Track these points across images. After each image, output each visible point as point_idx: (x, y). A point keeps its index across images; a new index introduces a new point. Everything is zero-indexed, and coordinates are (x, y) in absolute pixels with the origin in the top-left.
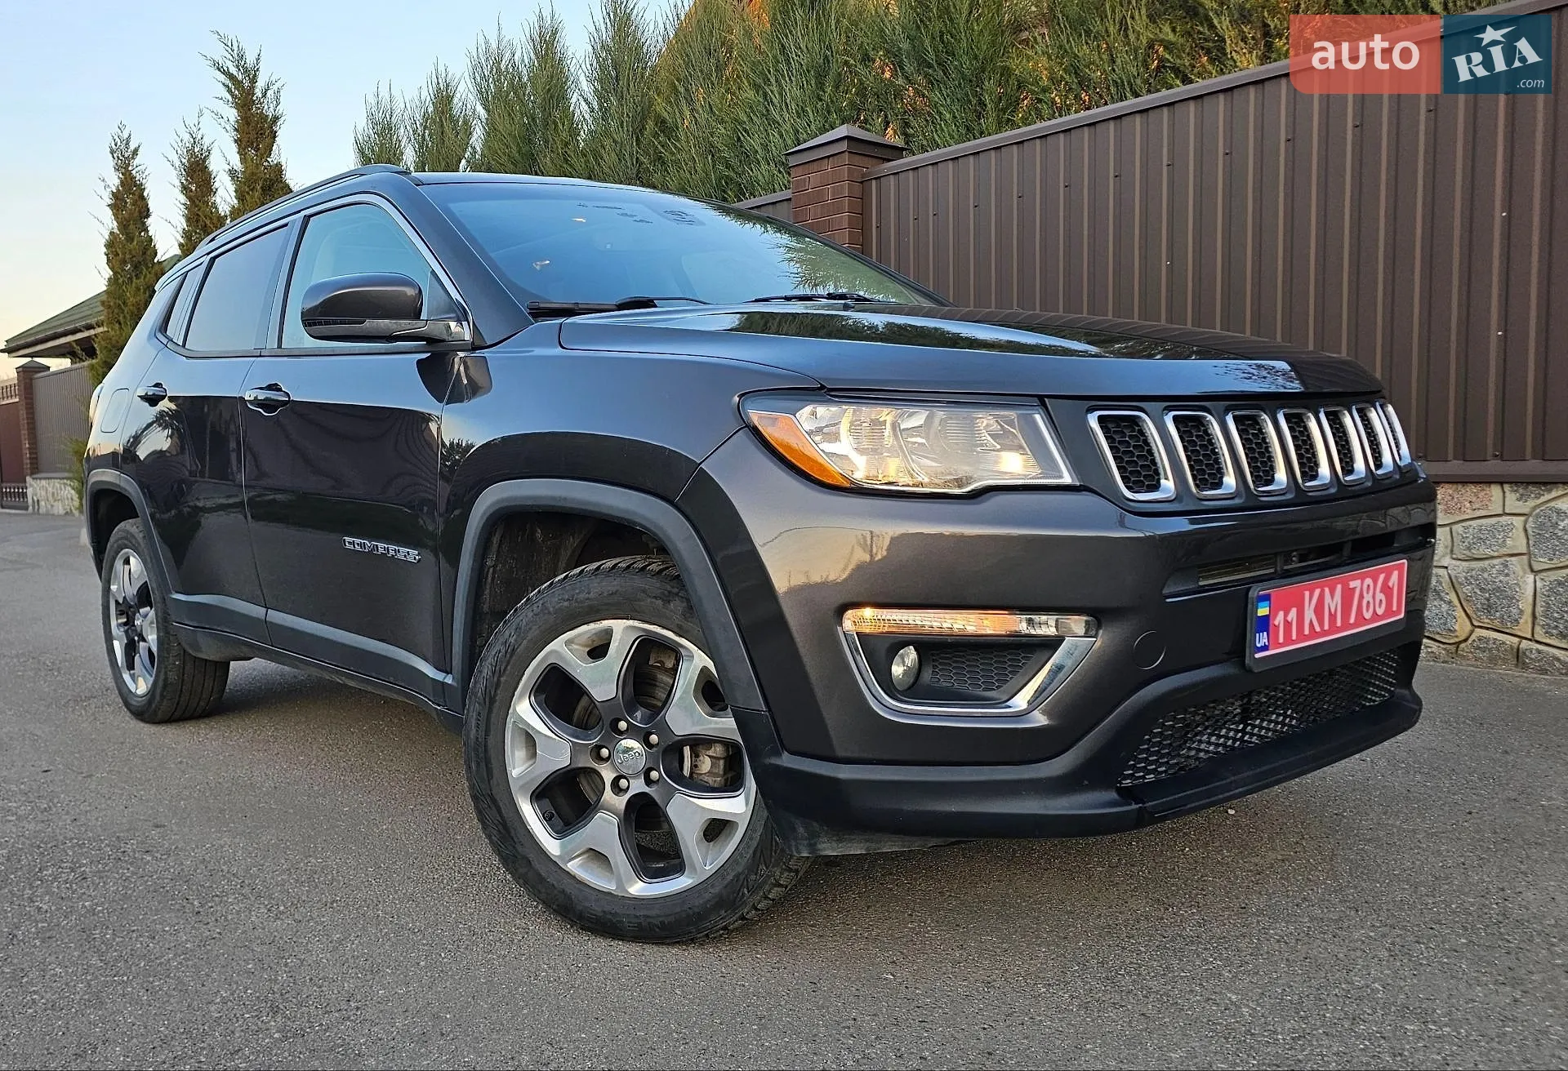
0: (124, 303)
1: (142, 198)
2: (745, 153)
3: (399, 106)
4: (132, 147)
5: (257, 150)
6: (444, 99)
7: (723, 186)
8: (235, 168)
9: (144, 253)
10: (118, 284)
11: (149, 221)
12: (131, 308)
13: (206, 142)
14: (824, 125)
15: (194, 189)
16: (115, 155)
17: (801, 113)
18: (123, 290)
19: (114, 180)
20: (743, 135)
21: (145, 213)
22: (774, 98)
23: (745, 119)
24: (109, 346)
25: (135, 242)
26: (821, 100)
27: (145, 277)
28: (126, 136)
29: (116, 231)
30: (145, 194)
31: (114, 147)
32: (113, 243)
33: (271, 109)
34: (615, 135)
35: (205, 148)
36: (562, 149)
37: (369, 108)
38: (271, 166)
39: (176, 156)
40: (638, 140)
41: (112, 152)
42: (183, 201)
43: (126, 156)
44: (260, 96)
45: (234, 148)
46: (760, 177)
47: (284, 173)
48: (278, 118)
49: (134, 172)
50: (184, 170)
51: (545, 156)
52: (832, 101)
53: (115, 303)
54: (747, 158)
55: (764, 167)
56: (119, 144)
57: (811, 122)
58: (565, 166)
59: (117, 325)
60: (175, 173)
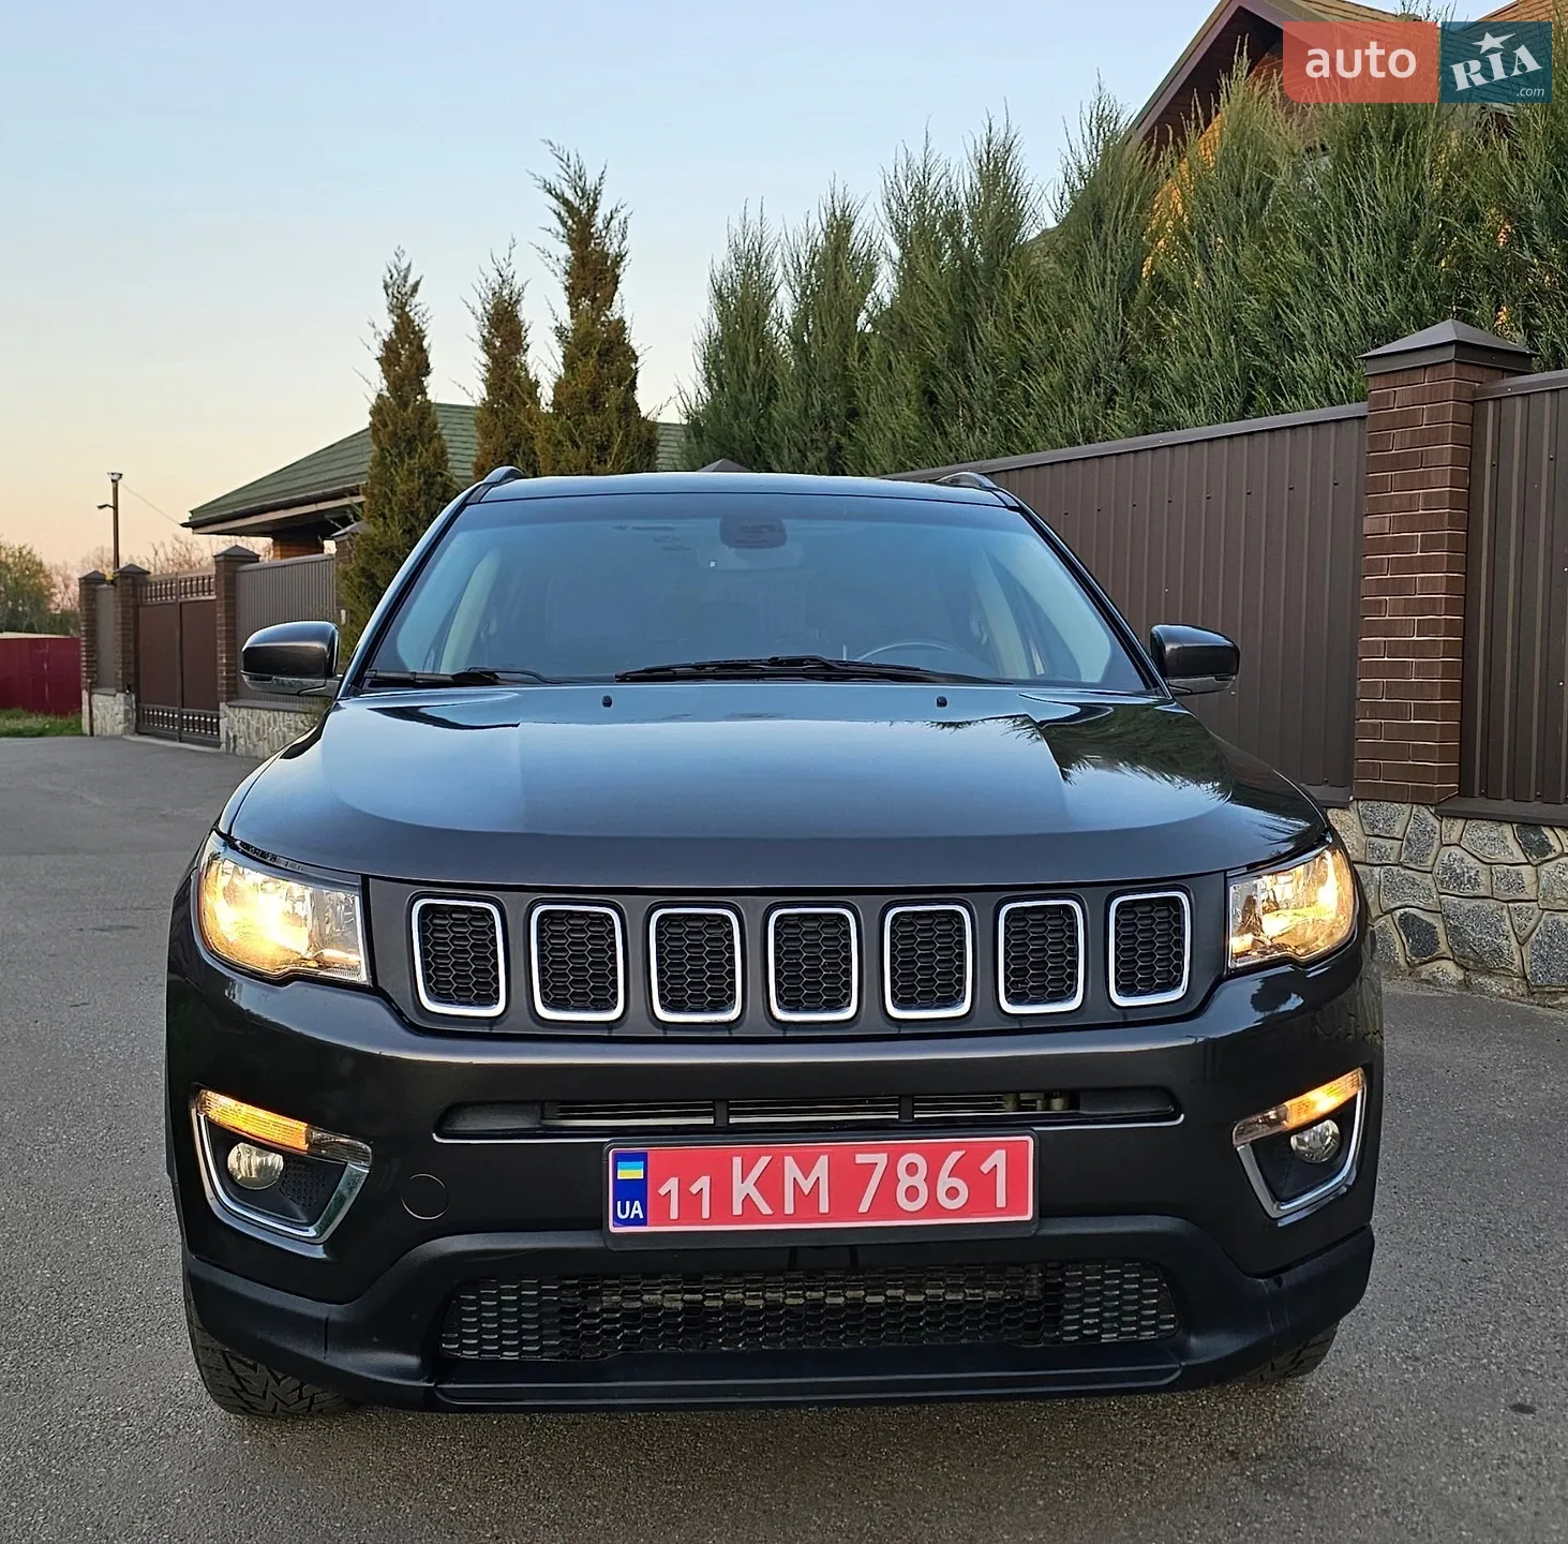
0: (391, 490)
1: (422, 350)
2: (1285, 335)
3: (773, 232)
4: (411, 281)
5: (594, 300)
6: (840, 227)
7: (1250, 379)
8: (564, 324)
9: (421, 424)
10: (385, 464)
11: (428, 381)
12: (402, 498)
13: (518, 283)
14: (1407, 306)
15: (498, 344)
16: (390, 292)
17: (1373, 287)
18: (391, 474)
19: (387, 325)
20: (1283, 311)
21: (425, 369)
22: (1333, 264)
23: (1289, 290)
24: (370, 549)
25: (410, 409)
26: (1403, 271)
27: (420, 456)
28: (404, 265)
29: (386, 394)
30: (425, 344)
31: (388, 279)
32: (381, 409)
33: (616, 245)
34: (1092, 298)
35: (516, 290)
36: (1014, 312)
37: (732, 236)
38: (610, 322)
39: (480, 301)
40: (1125, 303)
41: (386, 287)
42: (484, 362)
43: (403, 292)
44: (601, 227)
45: (564, 297)
46: (1308, 371)
47: (627, 331)
48: (622, 257)
49: (412, 314)
50: (488, 319)
51: (986, 320)
52: (1420, 274)
53: (380, 490)
54: (1291, 344)
55: (1313, 356)
56: (395, 276)
57: (1387, 300)
58: (1017, 336)
59: (381, 519)
60: (474, 323)
